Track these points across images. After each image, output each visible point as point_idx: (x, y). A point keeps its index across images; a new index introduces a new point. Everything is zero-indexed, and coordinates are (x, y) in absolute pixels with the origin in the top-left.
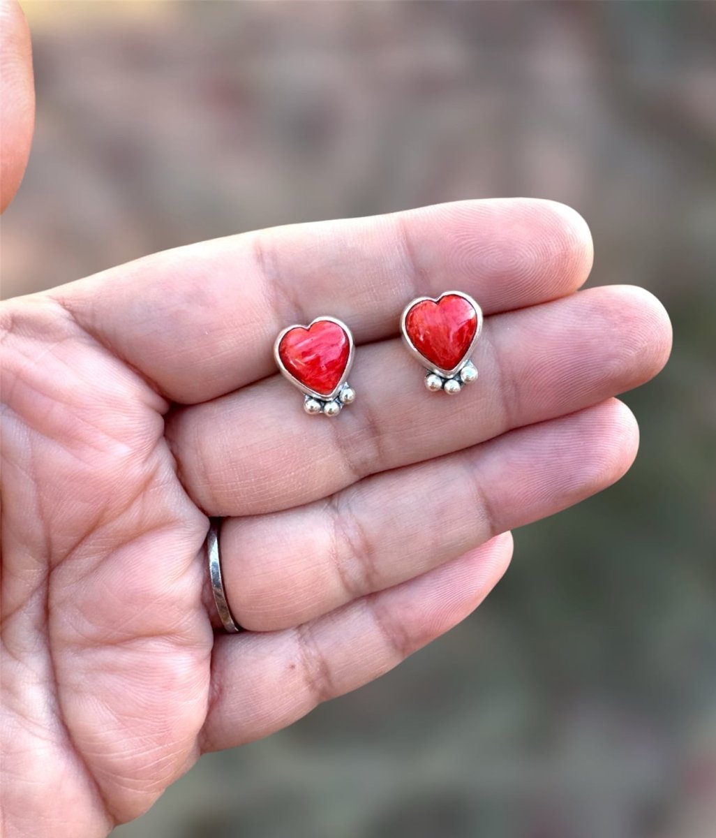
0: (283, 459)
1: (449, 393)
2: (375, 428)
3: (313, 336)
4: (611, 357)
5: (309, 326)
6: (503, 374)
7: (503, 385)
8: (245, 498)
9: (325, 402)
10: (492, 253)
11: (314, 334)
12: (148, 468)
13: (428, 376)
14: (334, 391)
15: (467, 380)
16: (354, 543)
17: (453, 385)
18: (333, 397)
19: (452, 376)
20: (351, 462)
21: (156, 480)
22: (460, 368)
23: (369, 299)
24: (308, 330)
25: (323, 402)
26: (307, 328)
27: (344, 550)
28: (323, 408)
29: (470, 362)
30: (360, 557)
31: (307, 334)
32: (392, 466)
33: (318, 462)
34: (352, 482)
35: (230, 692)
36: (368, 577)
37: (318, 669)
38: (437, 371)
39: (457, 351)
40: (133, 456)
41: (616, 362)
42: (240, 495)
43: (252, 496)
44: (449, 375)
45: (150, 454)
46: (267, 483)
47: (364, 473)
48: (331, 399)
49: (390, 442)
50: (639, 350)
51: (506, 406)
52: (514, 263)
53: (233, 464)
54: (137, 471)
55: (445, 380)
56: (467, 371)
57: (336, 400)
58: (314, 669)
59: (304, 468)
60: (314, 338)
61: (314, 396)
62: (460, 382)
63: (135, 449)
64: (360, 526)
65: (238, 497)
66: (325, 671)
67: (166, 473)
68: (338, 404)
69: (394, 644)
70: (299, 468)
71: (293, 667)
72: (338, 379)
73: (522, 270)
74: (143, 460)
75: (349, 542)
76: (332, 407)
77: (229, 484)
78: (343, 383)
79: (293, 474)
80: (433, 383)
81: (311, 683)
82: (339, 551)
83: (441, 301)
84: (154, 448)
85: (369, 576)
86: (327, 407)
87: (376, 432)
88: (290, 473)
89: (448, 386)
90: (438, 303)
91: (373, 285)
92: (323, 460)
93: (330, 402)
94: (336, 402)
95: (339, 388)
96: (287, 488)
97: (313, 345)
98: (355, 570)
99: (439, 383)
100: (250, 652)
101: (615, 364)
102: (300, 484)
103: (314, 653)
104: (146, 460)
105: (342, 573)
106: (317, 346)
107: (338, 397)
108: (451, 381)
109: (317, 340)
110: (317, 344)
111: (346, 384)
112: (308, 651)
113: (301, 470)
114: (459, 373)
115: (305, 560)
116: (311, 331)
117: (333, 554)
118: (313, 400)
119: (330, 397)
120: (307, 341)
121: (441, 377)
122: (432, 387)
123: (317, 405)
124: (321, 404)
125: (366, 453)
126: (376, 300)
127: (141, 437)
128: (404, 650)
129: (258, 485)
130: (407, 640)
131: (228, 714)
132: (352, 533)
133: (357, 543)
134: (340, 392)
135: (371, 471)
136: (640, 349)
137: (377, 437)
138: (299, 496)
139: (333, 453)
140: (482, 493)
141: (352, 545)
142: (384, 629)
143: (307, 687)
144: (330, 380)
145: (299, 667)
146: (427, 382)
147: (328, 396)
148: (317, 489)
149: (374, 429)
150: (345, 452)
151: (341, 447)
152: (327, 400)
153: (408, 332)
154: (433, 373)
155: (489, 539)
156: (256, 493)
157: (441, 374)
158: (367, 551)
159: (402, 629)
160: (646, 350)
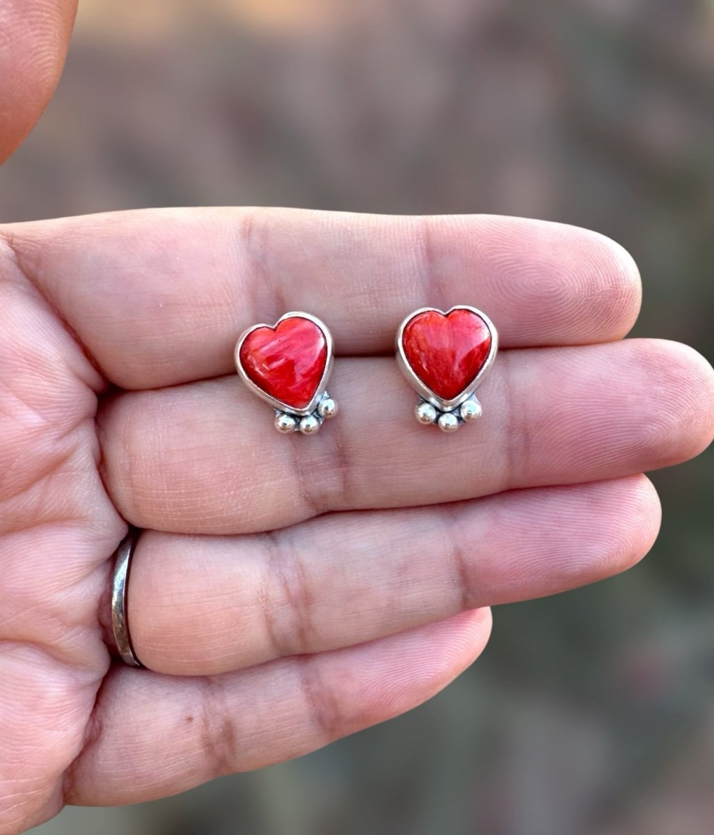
0: (223, 472)
1: (443, 429)
2: (344, 456)
3: (281, 336)
4: (649, 420)
5: (276, 325)
6: (512, 418)
7: (510, 431)
8: (171, 512)
9: (301, 418)
10: (529, 273)
11: (281, 334)
12: (61, 448)
13: (420, 405)
14: (311, 403)
15: (469, 416)
16: (290, 587)
17: (449, 420)
18: (309, 410)
19: (449, 409)
20: (307, 493)
21: (70, 464)
22: (462, 401)
23: (368, 304)
24: (275, 330)
25: (298, 418)
26: (274, 327)
27: (277, 593)
28: (298, 424)
29: (474, 396)
30: (296, 606)
31: (274, 335)
32: (358, 506)
33: (266, 485)
34: (307, 517)
35: (108, 736)
36: (301, 633)
37: (221, 730)
38: (433, 400)
39: (462, 377)
40: (46, 429)
41: (655, 428)
42: (165, 508)
43: (180, 511)
44: (447, 406)
45: (69, 432)
46: (199, 498)
47: (322, 509)
48: (308, 413)
49: (359, 476)
50: (684, 418)
51: (510, 458)
52: (553, 289)
53: (163, 468)
54: (46, 447)
55: (441, 412)
56: (469, 405)
57: (315, 414)
58: (215, 728)
59: (247, 489)
60: (283, 339)
61: (287, 410)
62: (459, 419)
63: (50, 421)
64: (301, 566)
65: (163, 509)
66: (229, 733)
67: (84, 459)
68: (317, 419)
69: (320, 719)
70: (241, 487)
71: (190, 719)
72: (314, 387)
73: (561, 299)
74: (56, 436)
75: (285, 584)
76: (311, 423)
77: (154, 491)
78: (322, 393)
79: (232, 492)
80: (425, 415)
81: (208, 745)
82: (271, 593)
83: (450, 315)
84: (76, 426)
85: (303, 631)
86: (304, 423)
87: (346, 462)
88: (230, 491)
89: (444, 420)
90: (447, 316)
91: (376, 288)
92: (273, 483)
93: (307, 416)
94: (315, 416)
95: (317, 398)
96: (223, 509)
97: (281, 348)
98: (285, 619)
99: (432, 415)
100: (143, 690)
101: (653, 430)
102: (240, 507)
103: (219, 707)
104: (61, 438)
105: (269, 622)
106: (286, 349)
107: (316, 410)
108: (448, 414)
109: (285, 341)
110: (286, 346)
111: (326, 394)
112: (212, 704)
113: (244, 490)
114: (460, 407)
115: (225, 597)
116: (277, 330)
117: (262, 597)
118: (285, 416)
119: (306, 411)
120: (273, 343)
121: (437, 409)
122: (424, 419)
123: (291, 422)
124: (296, 421)
125: (328, 484)
126: (377, 306)
127: (59, 409)
128: (332, 730)
129: (189, 499)
130: (338, 719)
131: (100, 762)
132: (290, 574)
133: (295, 587)
134: (318, 405)
135: (331, 507)
136: (685, 416)
137: (345, 468)
138: (237, 523)
139: (286, 477)
140: (458, 554)
141: (288, 590)
142: (312, 698)
143: (202, 750)
144: (305, 390)
145: (198, 720)
146: (418, 411)
147: (304, 409)
148: (260, 517)
149: (343, 458)
150: (301, 478)
151: (297, 472)
152: (303, 415)
153: (404, 346)
154: (428, 402)
155: (458, 613)
156: (184, 508)
157: (437, 404)
158: (304, 600)
159: (333, 703)
160: (691, 421)
